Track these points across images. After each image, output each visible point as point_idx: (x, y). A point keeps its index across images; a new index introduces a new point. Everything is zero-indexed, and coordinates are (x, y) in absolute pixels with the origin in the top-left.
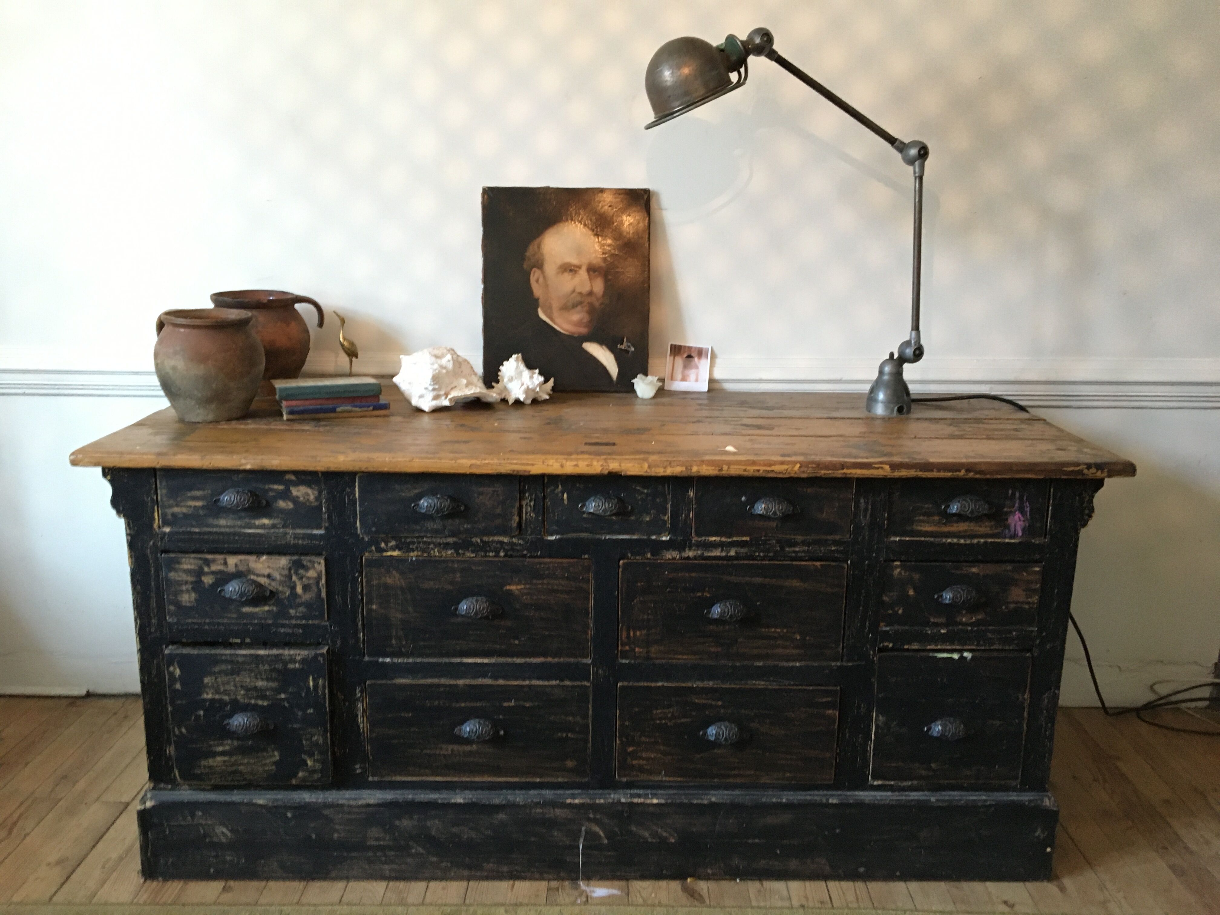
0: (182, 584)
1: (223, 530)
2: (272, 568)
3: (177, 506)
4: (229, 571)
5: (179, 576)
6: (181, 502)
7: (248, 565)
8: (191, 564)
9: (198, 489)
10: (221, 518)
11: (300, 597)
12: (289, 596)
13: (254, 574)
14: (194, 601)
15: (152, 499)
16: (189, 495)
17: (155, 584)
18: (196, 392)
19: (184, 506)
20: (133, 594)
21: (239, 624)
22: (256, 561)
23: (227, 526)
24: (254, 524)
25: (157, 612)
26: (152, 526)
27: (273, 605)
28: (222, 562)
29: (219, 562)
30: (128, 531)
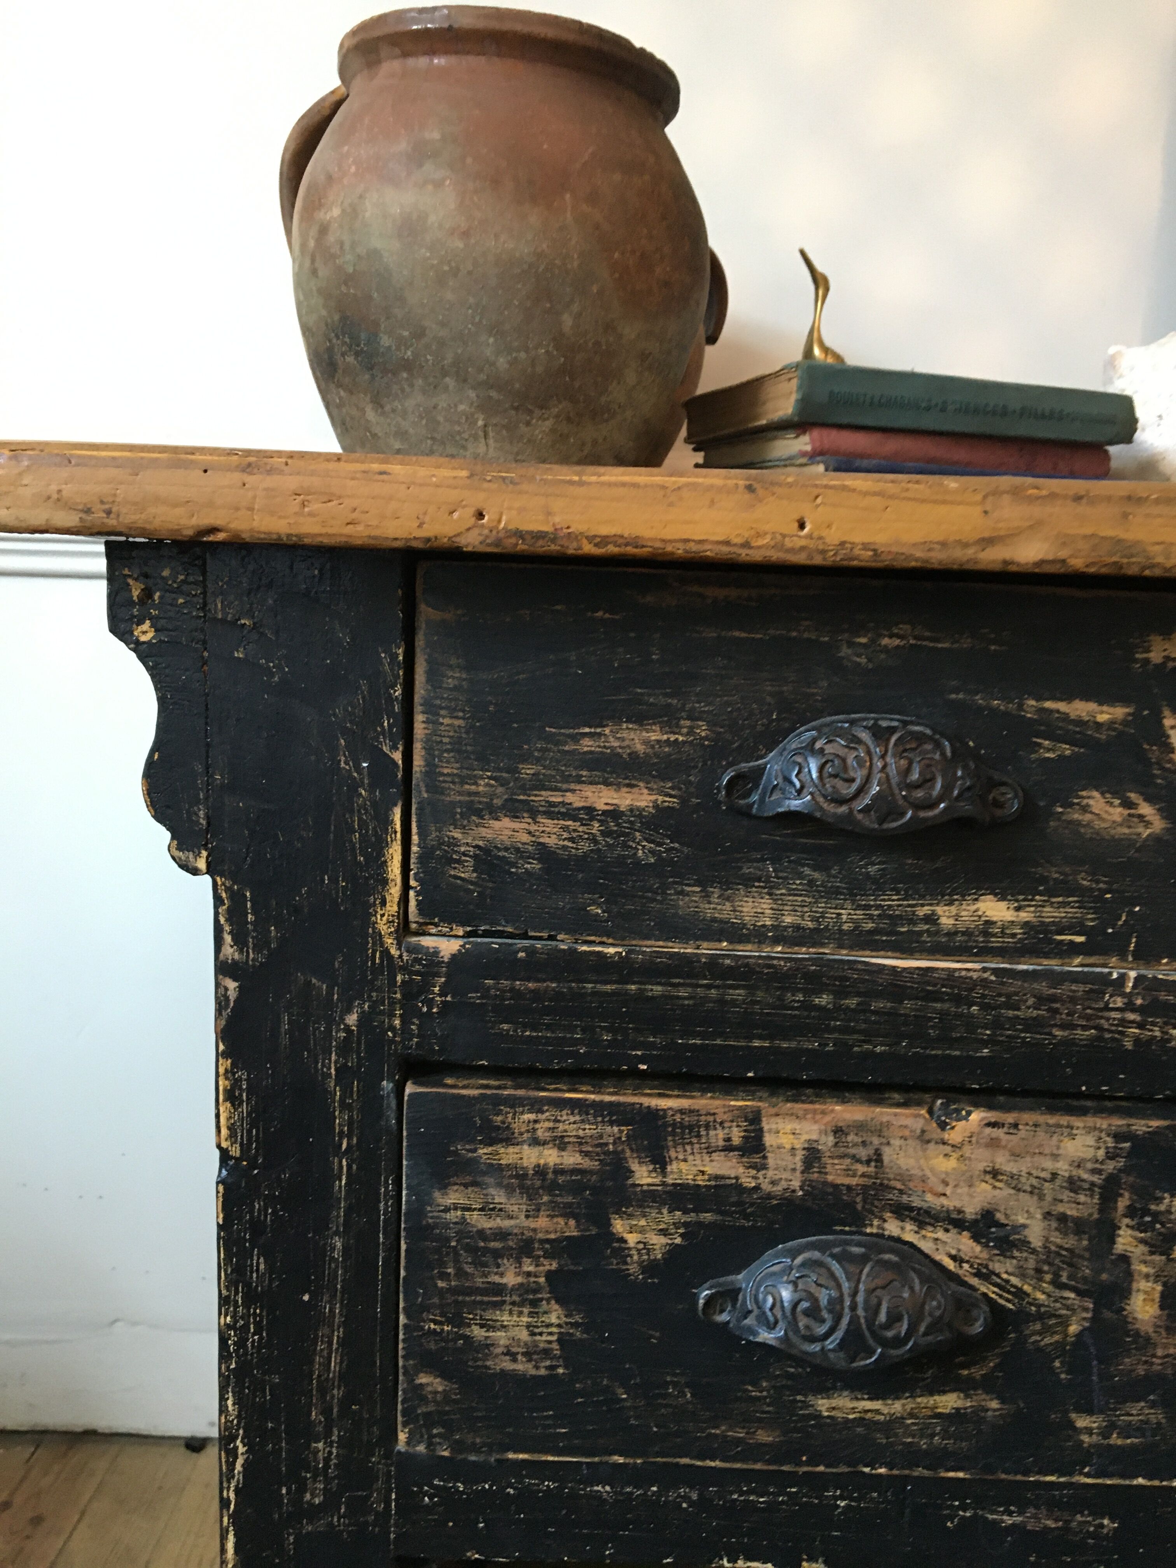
0: (497, 1254)
1: (748, 950)
2: (1014, 1182)
3: (513, 809)
4: (766, 1187)
5: (487, 1209)
6: (539, 784)
7: (878, 1158)
8: (561, 1143)
9: (640, 719)
10: (748, 882)
11: (1144, 1343)
12: (1079, 1335)
13: (902, 1211)
14: (555, 1346)
15: (381, 762)
16: (587, 745)
17: (346, 1249)
18: (488, 346)
19: (552, 812)
20: (224, 1301)
21: (783, 1480)
22: (923, 1139)
23: (780, 935)
24: (931, 919)
25: (345, 1403)
26: (366, 919)
27: (988, 1385)
28: (737, 1135)
29: (718, 1136)
30: (229, 951)
